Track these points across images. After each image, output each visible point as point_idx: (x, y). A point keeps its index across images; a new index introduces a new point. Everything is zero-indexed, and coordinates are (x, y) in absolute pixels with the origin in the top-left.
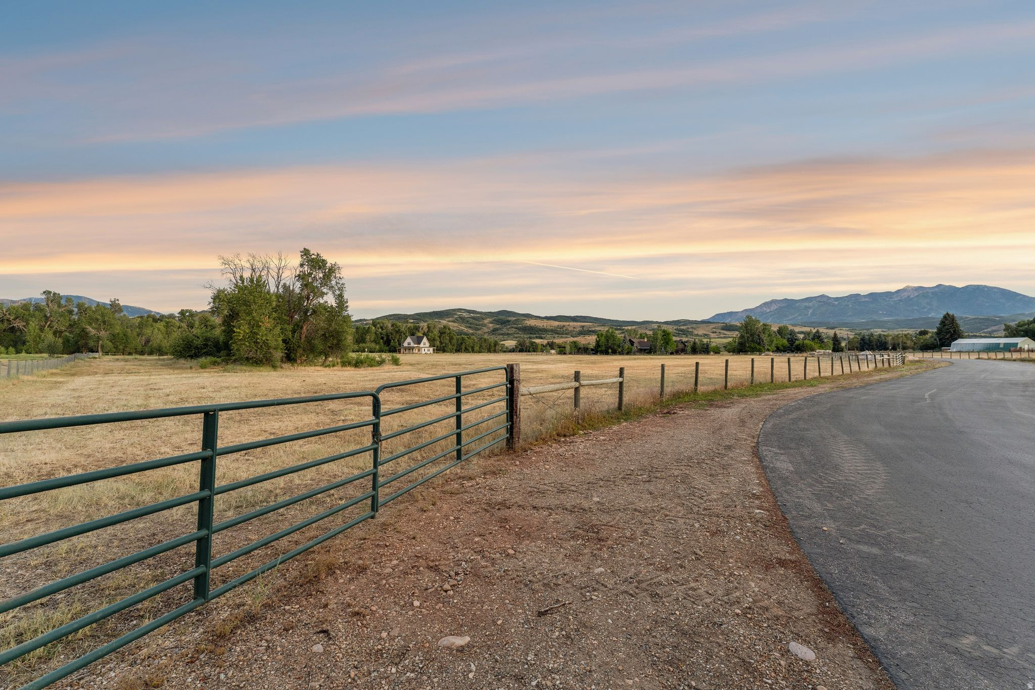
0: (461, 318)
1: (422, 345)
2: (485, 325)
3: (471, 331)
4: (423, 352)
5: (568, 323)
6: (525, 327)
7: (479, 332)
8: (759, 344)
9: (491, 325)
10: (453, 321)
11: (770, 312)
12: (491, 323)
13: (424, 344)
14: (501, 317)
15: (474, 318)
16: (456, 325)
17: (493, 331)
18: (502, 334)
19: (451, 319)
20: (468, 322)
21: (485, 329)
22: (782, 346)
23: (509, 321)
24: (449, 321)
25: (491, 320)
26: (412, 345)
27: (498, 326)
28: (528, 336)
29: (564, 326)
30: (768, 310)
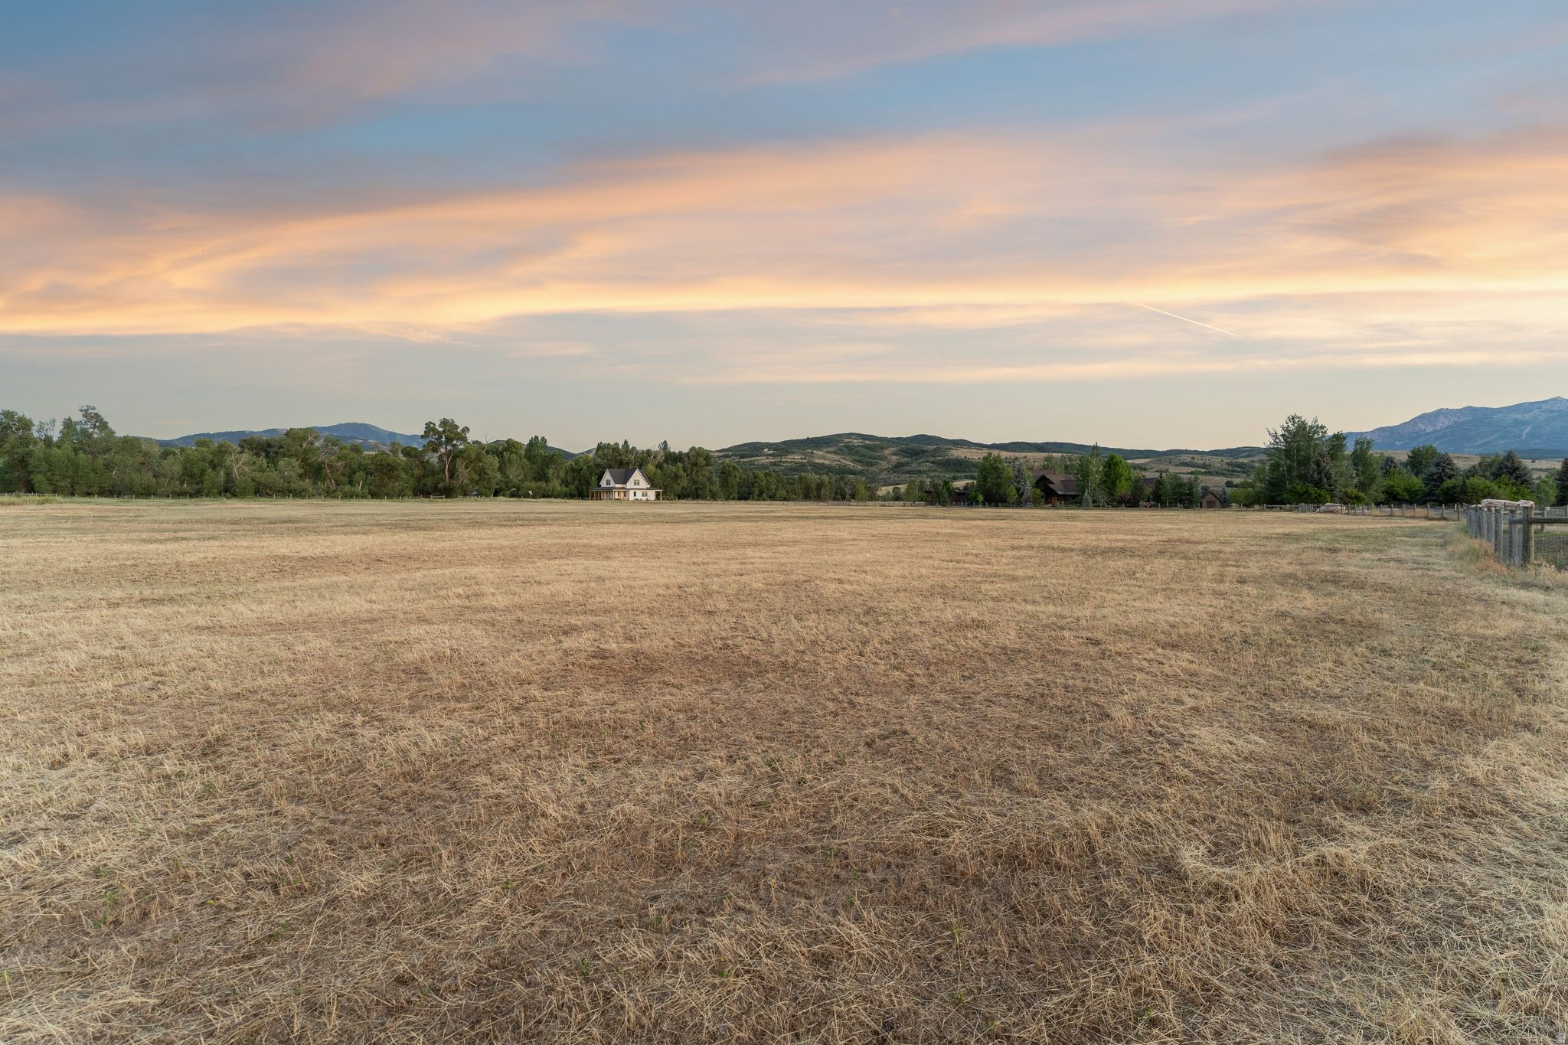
0: (846, 447)
1: (630, 484)
2: (884, 458)
3: (860, 467)
4: (632, 497)
5: (1024, 454)
6: (948, 461)
7: (873, 469)
8: (1318, 484)
9: (894, 458)
10: (835, 453)
11: (1434, 431)
12: (894, 454)
13: (637, 483)
14: (913, 445)
15: (867, 447)
16: (837, 457)
17: (896, 466)
18: (910, 472)
19: (831, 449)
20: (857, 452)
21: (884, 465)
22: (1407, 490)
23: (923, 451)
24: (828, 452)
25: (895, 449)
26: (612, 484)
27: (906, 459)
28: (952, 475)
29: (1017, 459)
30: (1430, 429)
